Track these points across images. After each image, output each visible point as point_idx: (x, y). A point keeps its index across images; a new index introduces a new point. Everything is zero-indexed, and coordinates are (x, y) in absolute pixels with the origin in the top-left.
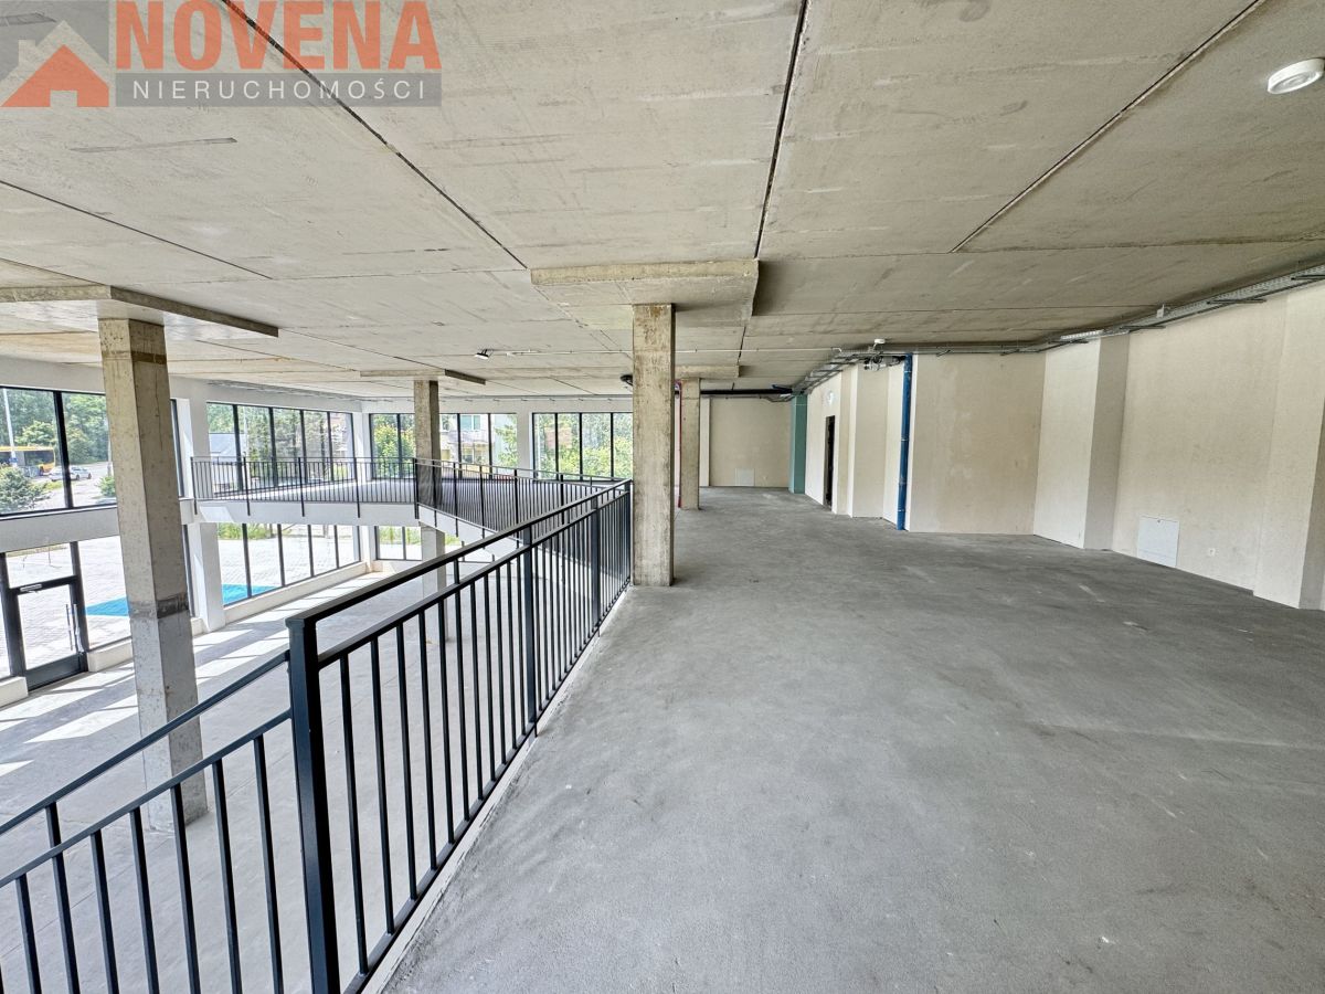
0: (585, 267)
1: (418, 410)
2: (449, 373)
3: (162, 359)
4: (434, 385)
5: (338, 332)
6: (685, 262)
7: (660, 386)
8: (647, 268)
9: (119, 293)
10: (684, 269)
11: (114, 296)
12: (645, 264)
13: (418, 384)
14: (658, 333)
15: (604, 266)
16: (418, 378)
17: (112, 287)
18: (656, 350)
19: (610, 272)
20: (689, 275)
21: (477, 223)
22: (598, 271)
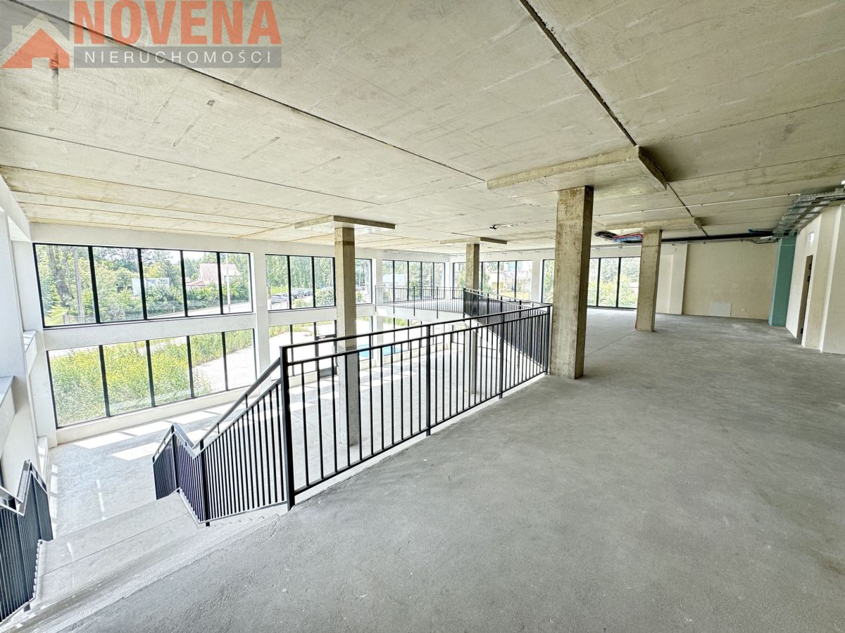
0: (516, 174)
1: (468, 260)
2: (483, 239)
3: (353, 243)
4: (477, 246)
5: (419, 224)
6: (581, 159)
7: (574, 243)
8: (555, 168)
9: (337, 218)
10: (579, 164)
11: (335, 220)
12: (553, 166)
13: (469, 246)
14: (574, 207)
15: (528, 171)
16: (468, 243)
17: (335, 216)
18: (572, 219)
19: (531, 174)
20: (584, 167)
21: (444, 165)
22: (525, 175)
